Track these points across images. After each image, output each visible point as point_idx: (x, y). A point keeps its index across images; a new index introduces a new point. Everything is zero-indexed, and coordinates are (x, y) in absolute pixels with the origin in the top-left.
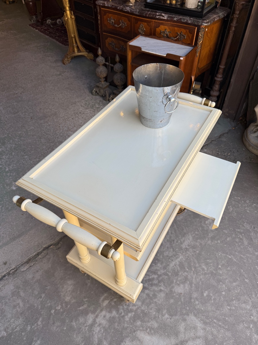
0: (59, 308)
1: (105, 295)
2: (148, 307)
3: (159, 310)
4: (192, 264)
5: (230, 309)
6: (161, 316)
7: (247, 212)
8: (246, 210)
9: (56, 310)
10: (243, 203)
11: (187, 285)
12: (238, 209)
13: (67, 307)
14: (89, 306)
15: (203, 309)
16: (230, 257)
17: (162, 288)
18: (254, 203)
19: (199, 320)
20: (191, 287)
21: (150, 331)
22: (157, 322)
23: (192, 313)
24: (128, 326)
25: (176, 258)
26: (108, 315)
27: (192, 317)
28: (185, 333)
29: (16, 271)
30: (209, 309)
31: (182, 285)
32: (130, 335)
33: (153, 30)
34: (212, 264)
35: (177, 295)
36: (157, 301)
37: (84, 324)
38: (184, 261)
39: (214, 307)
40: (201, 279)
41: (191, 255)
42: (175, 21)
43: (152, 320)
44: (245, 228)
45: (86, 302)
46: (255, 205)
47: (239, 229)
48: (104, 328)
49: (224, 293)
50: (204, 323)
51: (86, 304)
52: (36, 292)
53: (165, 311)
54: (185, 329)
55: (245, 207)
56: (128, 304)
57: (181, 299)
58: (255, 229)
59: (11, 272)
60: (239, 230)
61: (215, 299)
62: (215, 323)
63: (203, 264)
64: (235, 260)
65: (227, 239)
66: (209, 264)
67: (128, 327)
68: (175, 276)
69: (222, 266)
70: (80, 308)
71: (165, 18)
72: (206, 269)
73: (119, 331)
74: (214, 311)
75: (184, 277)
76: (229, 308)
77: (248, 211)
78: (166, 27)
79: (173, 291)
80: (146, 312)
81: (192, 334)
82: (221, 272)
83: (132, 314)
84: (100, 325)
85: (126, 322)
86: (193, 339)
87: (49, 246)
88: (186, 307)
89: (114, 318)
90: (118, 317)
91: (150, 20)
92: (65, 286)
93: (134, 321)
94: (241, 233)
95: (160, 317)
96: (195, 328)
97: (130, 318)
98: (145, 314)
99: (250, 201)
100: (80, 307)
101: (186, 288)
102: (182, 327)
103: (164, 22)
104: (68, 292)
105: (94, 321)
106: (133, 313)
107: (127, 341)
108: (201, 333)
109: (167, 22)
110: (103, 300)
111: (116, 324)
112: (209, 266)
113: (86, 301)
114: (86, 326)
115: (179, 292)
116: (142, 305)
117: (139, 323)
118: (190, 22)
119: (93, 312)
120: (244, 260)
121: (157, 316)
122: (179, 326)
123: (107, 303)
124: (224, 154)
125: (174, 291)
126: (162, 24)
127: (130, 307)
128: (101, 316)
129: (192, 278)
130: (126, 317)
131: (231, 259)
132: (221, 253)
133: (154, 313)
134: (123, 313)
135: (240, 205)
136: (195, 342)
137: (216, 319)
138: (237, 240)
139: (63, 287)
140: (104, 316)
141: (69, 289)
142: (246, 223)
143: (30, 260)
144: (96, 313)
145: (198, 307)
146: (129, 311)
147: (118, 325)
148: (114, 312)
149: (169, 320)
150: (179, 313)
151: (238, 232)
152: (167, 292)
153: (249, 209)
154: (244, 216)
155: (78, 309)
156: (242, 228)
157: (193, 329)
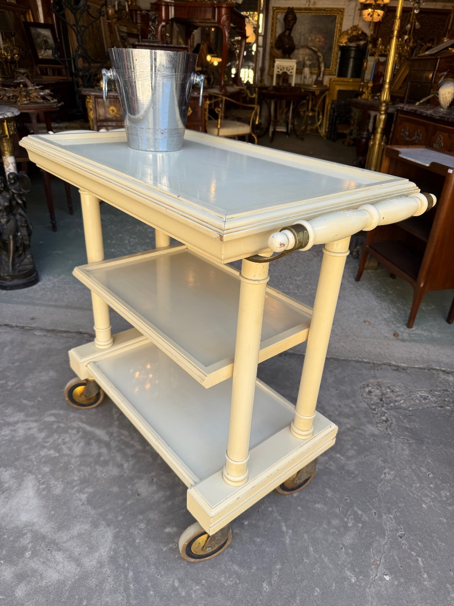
0: (10, 384)
1: (61, 412)
2: (80, 465)
3: (85, 481)
5: (175, 589)
6: (77, 490)
7: (421, 505)
8: (423, 501)
9: (6, 383)
10: (430, 487)
11: (161, 494)
12: (404, 486)
13: (17, 389)
14: (33, 407)
15: (137, 541)
16: (284, 529)
17: (126, 466)
19: (113, 547)
20: (164, 502)
21: (44, 489)
22: (64, 490)
23: (116, 528)
24: (34, 460)
26: (34, 431)
27: (109, 533)
28: (72, 538)
29: (31, 330)
30: (146, 551)
31: (155, 488)
32: (21, 469)
35: (132, 490)
36: (98, 471)
37: (5, 416)
39: (156, 558)
43: (62, 481)
44: (377, 520)
45: (36, 401)
47: (362, 511)
48: (13, 437)
50: (111, 558)
51: (34, 402)
52: (17, 357)
53: (90, 490)
54: (80, 535)
55: (426, 496)
56: (66, 441)
57: (128, 500)
58: (400, 539)
59: (26, 328)
60: (360, 512)
62: (126, 576)
64: (287, 541)
65: (315, 504)
67: (32, 461)
70: (24, 401)
73: (19, 455)
74: (148, 562)
76: (176, 584)
77: (424, 506)
79: (135, 481)
80: (71, 467)
81: (77, 551)
83: (54, 454)
84: (15, 431)
85: (37, 454)
86: (70, 557)
87: (85, 333)
88: (121, 515)
89: (34, 438)
90: (40, 443)
92: (43, 373)
93: (45, 463)
94: (358, 519)
95: (75, 488)
96: (92, 549)
97: (47, 456)
98: (66, 468)
100: (25, 399)
101: (156, 496)
102: (79, 528)
104: (37, 380)
105: (16, 423)
106: (57, 455)
107: (9, 472)
108: (90, 563)
110: (51, 415)
111: (27, 446)
113: (38, 401)
114: (3, 420)
115: (139, 490)
116: (77, 457)
117: (46, 469)
119: (27, 415)
120: (307, 557)
121: (74, 484)
122: (79, 524)
123: (52, 420)
125: (135, 484)
127: (63, 447)
128: (29, 425)
130: (45, 450)
131: (283, 532)
132: (276, 511)
133: (76, 478)
134: (48, 444)
135: (418, 485)
136: (66, 563)
137: (134, 574)
138: (335, 522)
139: (41, 372)
140: (30, 429)
141: (43, 378)
142: (392, 516)
143: (53, 331)
144: (28, 419)
145: (136, 532)
146: (57, 449)
147: (26, 449)
148: (43, 435)
149: (80, 503)
150: (101, 510)
151: (355, 513)
152: (125, 475)
153: (432, 504)
154: (403, 505)
155: (22, 400)
156: (372, 515)
157: (87, 546)
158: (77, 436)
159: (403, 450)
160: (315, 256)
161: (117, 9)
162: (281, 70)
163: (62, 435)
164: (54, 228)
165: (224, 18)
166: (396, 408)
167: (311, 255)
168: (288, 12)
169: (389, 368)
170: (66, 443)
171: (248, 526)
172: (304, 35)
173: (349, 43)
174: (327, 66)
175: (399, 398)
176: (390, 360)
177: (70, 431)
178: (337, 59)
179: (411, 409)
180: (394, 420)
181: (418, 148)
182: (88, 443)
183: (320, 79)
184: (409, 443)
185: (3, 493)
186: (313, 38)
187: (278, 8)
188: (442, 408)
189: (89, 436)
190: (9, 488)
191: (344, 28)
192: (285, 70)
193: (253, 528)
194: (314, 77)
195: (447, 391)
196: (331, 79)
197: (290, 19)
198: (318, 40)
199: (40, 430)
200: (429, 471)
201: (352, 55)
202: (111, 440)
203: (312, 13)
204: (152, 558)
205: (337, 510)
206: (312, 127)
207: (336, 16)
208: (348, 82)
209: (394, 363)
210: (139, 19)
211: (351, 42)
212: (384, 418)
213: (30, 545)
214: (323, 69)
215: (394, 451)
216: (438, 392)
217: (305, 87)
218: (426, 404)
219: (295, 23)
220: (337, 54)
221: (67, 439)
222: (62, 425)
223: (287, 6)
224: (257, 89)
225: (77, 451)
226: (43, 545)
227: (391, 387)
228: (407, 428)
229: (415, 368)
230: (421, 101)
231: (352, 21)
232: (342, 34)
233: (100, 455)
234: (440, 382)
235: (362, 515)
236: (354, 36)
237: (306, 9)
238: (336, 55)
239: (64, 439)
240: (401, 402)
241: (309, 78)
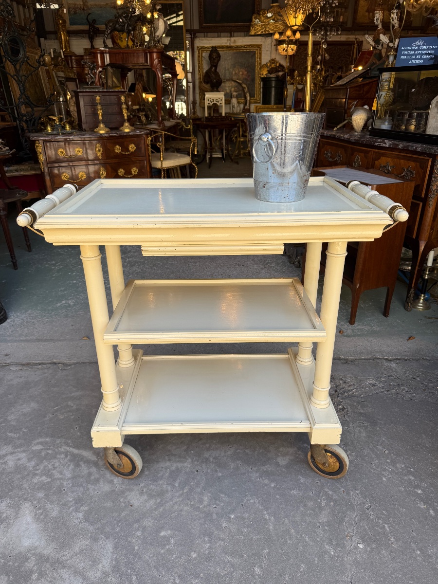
1: (47, 440)
2: (73, 486)
3: (79, 501)
4: (192, 483)
6: (73, 510)
7: (382, 479)
8: (382, 475)
10: (387, 462)
11: (152, 502)
12: (365, 464)
13: (1, 423)
14: (19, 438)
15: (136, 548)
16: (267, 517)
17: (116, 481)
18: (413, 476)
19: (114, 557)
20: (156, 509)
21: (41, 514)
22: (60, 512)
23: (115, 539)
24: (27, 488)
25: (178, 461)
26: (24, 461)
27: (109, 545)
28: (75, 554)
29: (6, 366)
30: (145, 556)
31: (145, 497)
32: (16, 499)
33: (371, 164)
34: (222, 504)
35: (125, 503)
36: (91, 490)
38: (185, 472)
39: (155, 560)
40: (181, 511)
41: (205, 472)
42: (399, 149)
43: (57, 504)
44: (346, 497)
45: (21, 433)
46: (412, 478)
48: (4, 469)
49: (194, 555)
50: (114, 567)
51: (20, 434)
53: (85, 508)
54: (81, 551)
55: (385, 470)
56: (56, 466)
57: (122, 512)
58: (367, 511)
60: (330, 493)
61: (170, 551)
62: (130, 582)
63: (209, 494)
64: (271, 528)
65: (291, 490)
66: (219, 501)
67: (25, 489)
68: (150, 481)
69: (236, 518)
70: (10, 434)
71: (387, 146)
72: (205, 503)
73: (12, 486)
74: (148, 565)
75: (161, 490)
77: (384, 479)
78: (389, 159)
79: (126, 494)
80: (64, 490)
81: (81, 566)
82: (224, 525)
83: (46, 480)
84: (5, 463)
85: (29, 482)
86: (75, 572)
87: (59, 363)
88: (118, 526)
89: (25, 468)
90: (31, 471)
91: (369, 149)
92: (24, 406)
93: (38, 489)
94: (329, 499)
95: (71, 509)
96: (95, 562)
97: (39, 482)
98: (59, 491)
99: (408, 467)
101: (148, 505)
102: (80, 544)
103: (387, 152)
104: (20, 412)
105: (6, 455)
106: (49, 480)
107: (5, 502)
108: (95, 575)
109: (390, 152)
110: (38, 443)
111: (19, 476)
112: (215, 504)
113: (24, 432)
115: (131, 501)
116: (68, 479)
117: (41, 495)
118: (419, 149)
119: (15, 447)
120: (290, 539)
121: (69, 505)
122: (79, 540)
123: (39, 448)
124: (426, 383)
125: (127, 496)
126: (384, 155)
127: (54, 471)
128: (17, 456)
129: (172, 499)
130: (37, 477)
131: (265, 520)
132: (257, 502)
133: (70, 499)
134: (39, 471)
135: (377, 461)
136: (72, 578)
137: (137, 578)
138: (310, 504)
139: (22, 405)
140: (19, 459)
141: (24, 410)
142: (358, 492)
143: (28, 364)
144: (16, 450)
145: (134, 540)
146: (48, 474)
147: (19, 478)
148: (33, 463)
149: (77, 521)
150: (98, 526)
151: (326, 494)
152: (116, 489)
153: (390, 476)
154: (367, 480)
155: (8, 433)
156: (341, 493)
157: (91, 560)
158: (66, 460)
159: (360, 432)
160: (262, 269)
161: (53, 56)
162: (211, 102)
163: (51, 461)
164: (15, 266)
165: (156, 61)
166: (349, 397)
167: (259, 268)
168: (211, 51)
169: (339, 362)
170: (57, 467)
171: (235, 519)
172: (228, 69)
173: (269, 75)
174: (252, 96)
175: (351, 388)
176: (339, 355)
177: (58, 456)
178: (260, 89)
179: (362, 396)
180: (349, 407)
181: (341, 167)
182: (77, 465)
183: (247, 107)
184: (364, 426)
185: (2, 523)
186: (237, 72)
187: (202, 47)
188: (389, 392)
189: (77, 459)
190: (7, 518)
191: (264, 62)
192: (215, 102)
193: (239, 521)
194: (242, 106)
195: (392, 376)
196: (257, 107)
197: (214, 57)
198: (241, 73)
199: (30, 460)
200: (384, 448)
201: (273, 85)
202: (99, 459)
203: (233, 50)
204: (152, 561)
205: (311, 494)
206: (244, 151)
207: (255, 51)
208: (273, 108)
209: (343, 357)
210: (75, 63)
211: (271, 74)
212: (341, 407)
213: (35, 568)
214: (248, 99)
215: (353, 435)
216: (384, 378)
217: (235, 116)
218: (375, 390)
219: (219, 60)
220: (260, 84)
221: (57, 464)
222: (50, 452)
223: (211, 45)
224: (191, 121)
225: (68, 474)
226: (48, 565)
227: (343, 379)
228: (361, 413)
229: (361, 359)
230: (338, 127)
231: (270, 55)
232: (262, 67)
233: (90, 474)
234: (385, 370)
235: (332, 495)
236: (272, 68)
237: (227, 47)
238: (259, 86)
239: (53, 465)
240: (354, 391)
241: (237, 107)
